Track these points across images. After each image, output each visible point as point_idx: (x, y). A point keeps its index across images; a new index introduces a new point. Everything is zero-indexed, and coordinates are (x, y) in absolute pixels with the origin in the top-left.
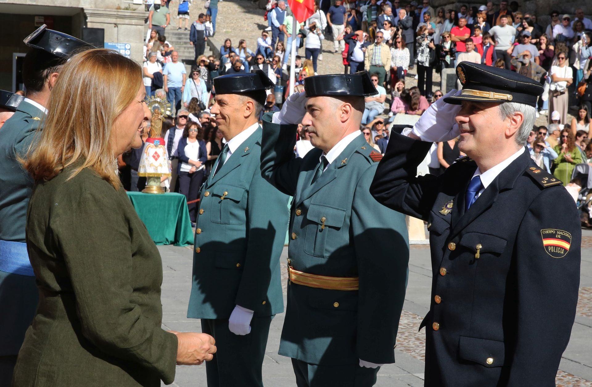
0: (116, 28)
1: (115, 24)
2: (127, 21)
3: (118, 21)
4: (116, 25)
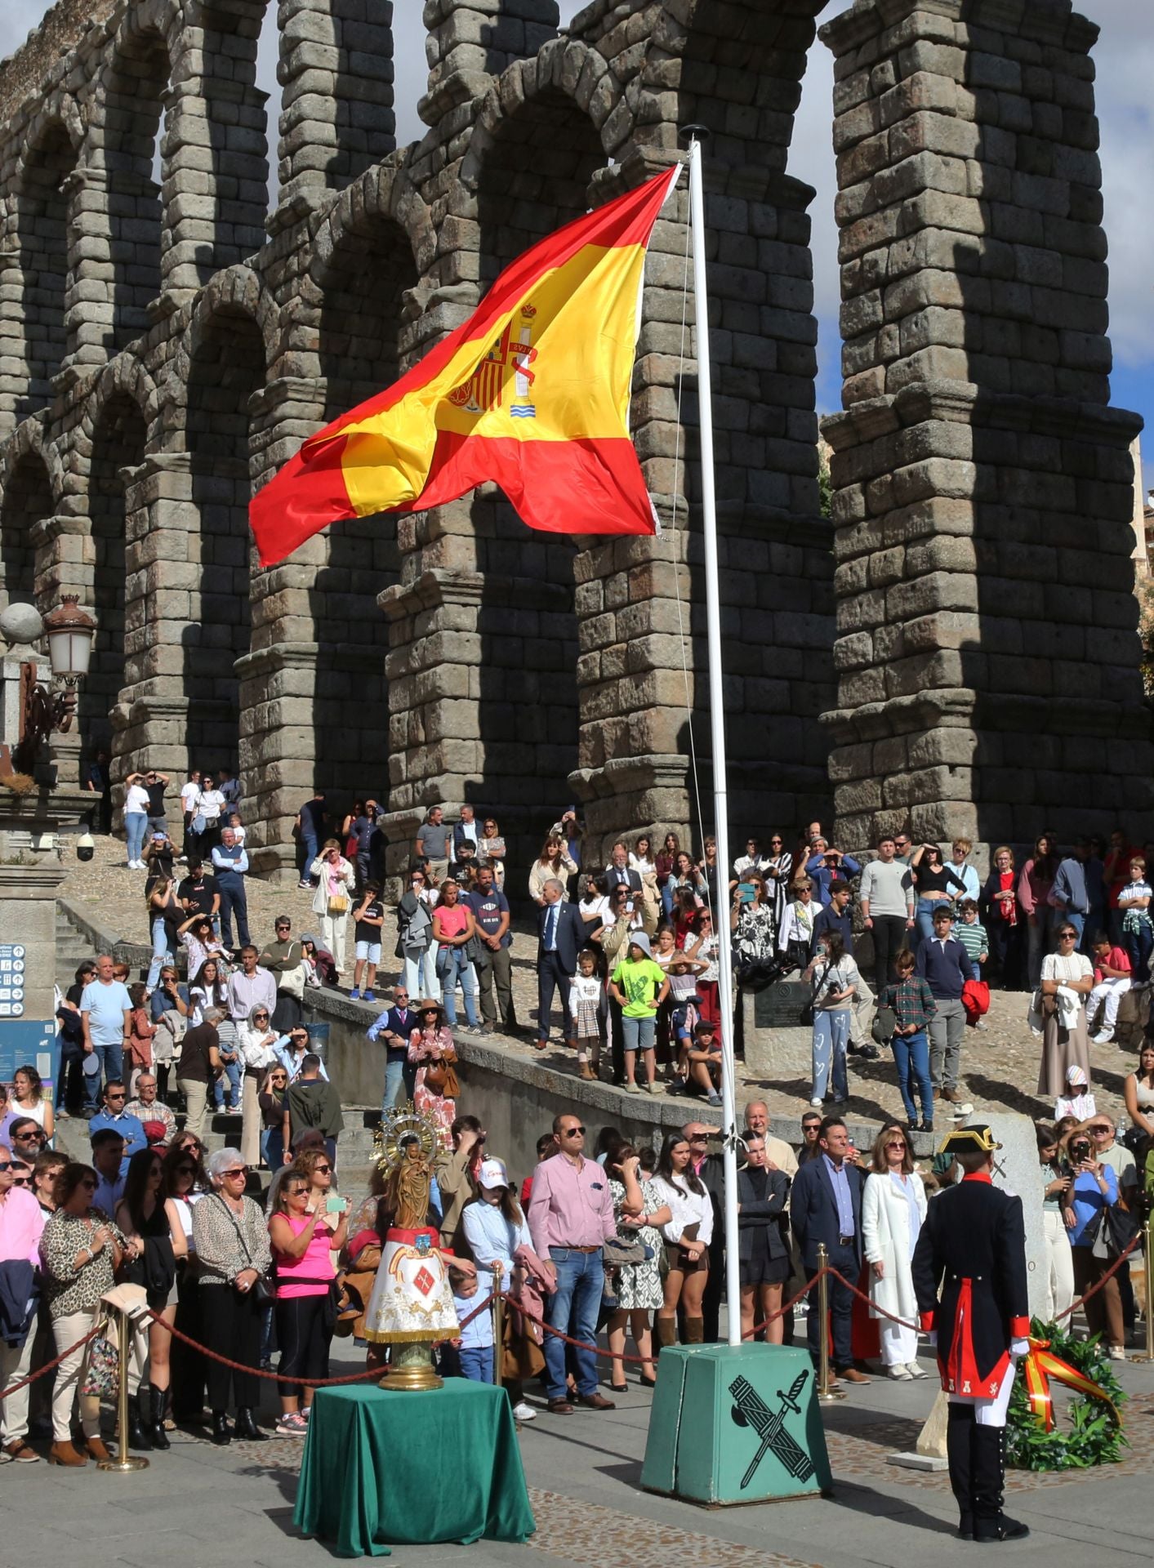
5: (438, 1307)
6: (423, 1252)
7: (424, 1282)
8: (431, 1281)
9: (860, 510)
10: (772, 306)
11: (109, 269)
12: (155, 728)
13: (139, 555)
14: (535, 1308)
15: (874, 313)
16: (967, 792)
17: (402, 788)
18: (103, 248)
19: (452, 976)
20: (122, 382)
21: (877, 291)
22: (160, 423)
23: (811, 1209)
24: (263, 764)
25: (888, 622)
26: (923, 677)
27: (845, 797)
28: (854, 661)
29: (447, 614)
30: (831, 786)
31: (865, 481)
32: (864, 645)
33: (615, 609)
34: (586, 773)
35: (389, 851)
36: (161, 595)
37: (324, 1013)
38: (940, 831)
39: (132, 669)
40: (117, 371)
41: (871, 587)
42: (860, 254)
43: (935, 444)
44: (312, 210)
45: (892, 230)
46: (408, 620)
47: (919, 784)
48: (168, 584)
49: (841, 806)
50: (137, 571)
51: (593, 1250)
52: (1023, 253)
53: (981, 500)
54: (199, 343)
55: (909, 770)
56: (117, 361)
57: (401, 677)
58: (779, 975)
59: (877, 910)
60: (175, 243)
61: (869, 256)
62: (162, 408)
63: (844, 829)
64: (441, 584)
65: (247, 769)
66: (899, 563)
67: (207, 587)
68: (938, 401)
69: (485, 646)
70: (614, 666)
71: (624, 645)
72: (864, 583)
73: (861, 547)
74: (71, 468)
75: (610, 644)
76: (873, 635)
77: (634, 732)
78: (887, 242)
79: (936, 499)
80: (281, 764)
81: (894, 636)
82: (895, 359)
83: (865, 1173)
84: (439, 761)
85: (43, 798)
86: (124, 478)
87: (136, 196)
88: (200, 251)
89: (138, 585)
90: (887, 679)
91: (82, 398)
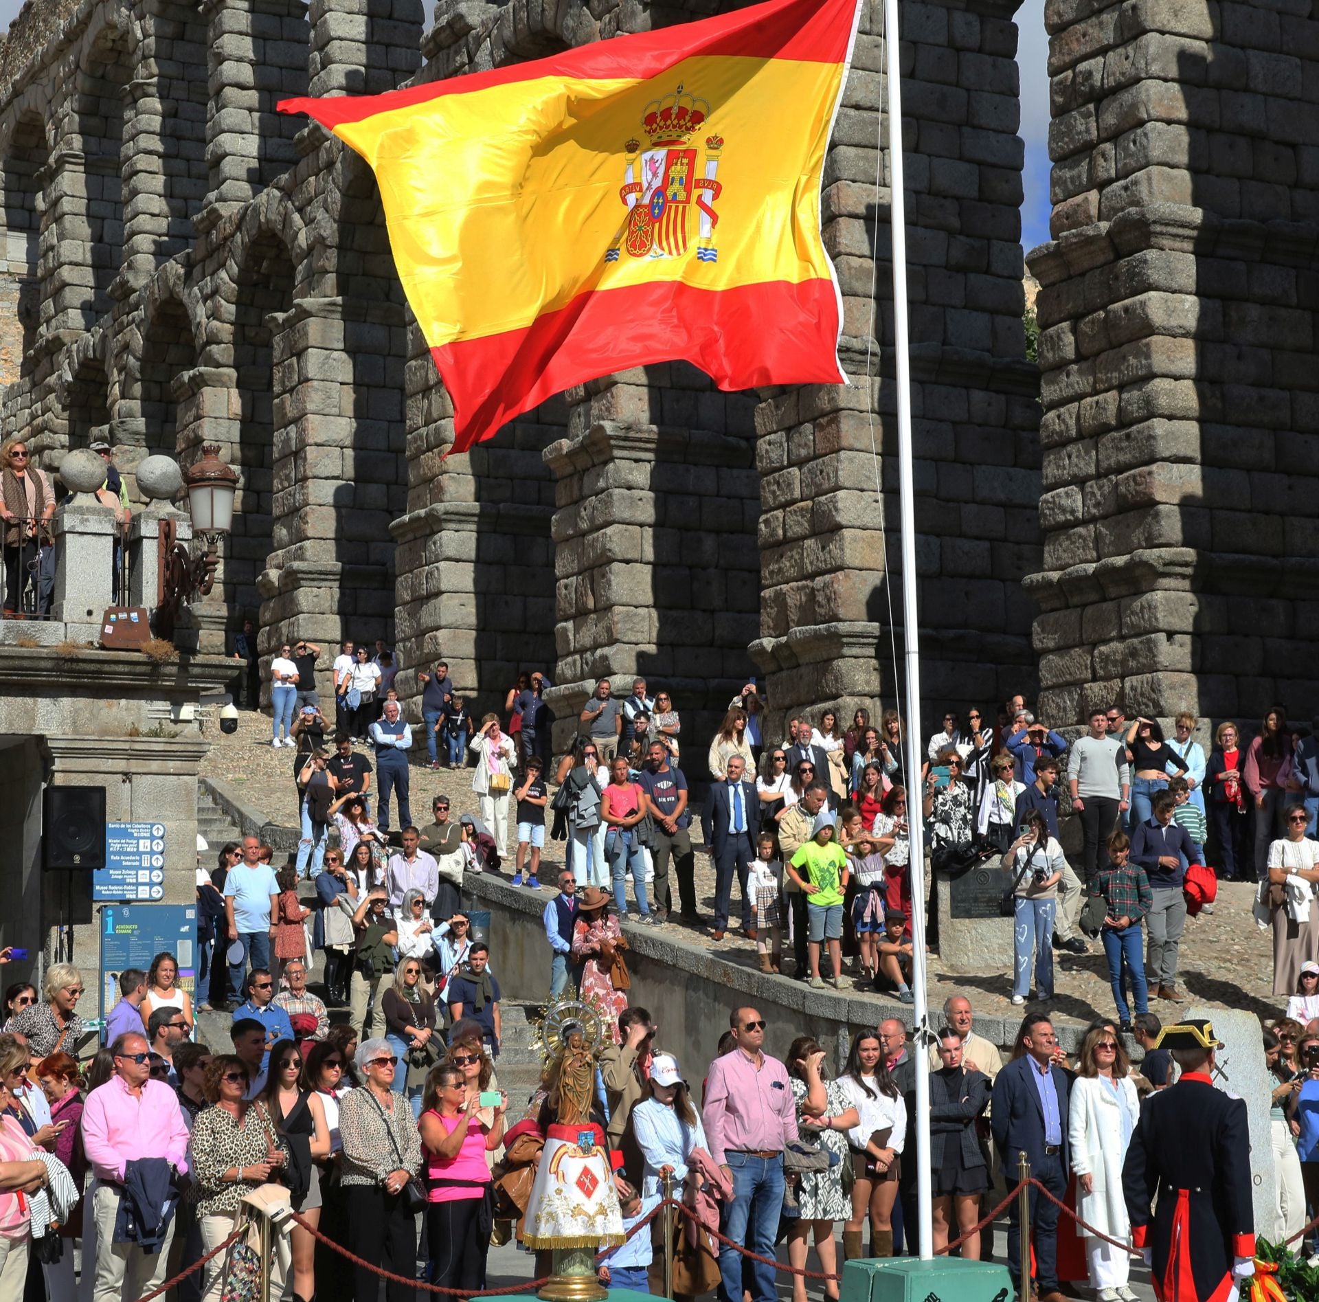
0: (128, 785)
1: (125, 774)
2: (155, 766)
3: (134, 766)
4: (127, 777)
5: (603, 1211)
6: (586, 1151)
7: (587, 1183)
8: (594, 1181)
9: (1070, 352)
10: (974, 127)
11: (253, 97)
12: (306, 596)
13: (288, 409)
14: (711, 1218)
15: (1088, 131)
16: (1187, 663)
17: (570, 659)
18: (246, 73)
19: (622, 861)
20: (268, 221)
21: (1091, 106)
22: (309, 265)
23: (1013, 1114)
24: (421, 634)
25: (1099, 476)
26: (1138, 536)
27: (1050, 668)
28: (1061, 518)
29: (617, 470)
30: (1034, 657)
31: (1075, 319)
32: (1073, 500)
33: (800, 463)
34: (768, 643)
35: (555, 728)
36: (311, 452)
37: (484, 900)
38: (1156, 704)
39: (281, 532)
40: (263, 209)
41: (1080, 437)
42: (1072, 65)
43: (1154, 276)
44: (471, 28)
45: (1109, 36)
46: (576, 478)
47: (1133, 653)
48: (319, 441)
49: (1047, 676)
50: (285, 427)
51: (773, 1155)
52: (1257, 61)
53: (1203, 338)
54: (351, 177)
55: (1122, 638)
56: (262, 197)
57: (568, 539)
58: (978, 860)
59: (1087, 790)
60: (324, 67)
61: (1082, 67)
62: (311, 249)
63: (1051, 702)
64: (611, 437)
65: (404, 640)
66: (1112, 409)
67: (360, 444)
68: (1158, 228)
69: (659, 505)
70: (799, 526)
71: (809, 503)
72: (1073, 433)
73: (1070, 392)
74: (214, 315)
75: (794, 502)
76: (1082, 490)
77: (820, 598)
78: (1103, 51)
79: (1154, 338)
80: (441, 634)
81: (1106, 490)
82: (1110, 182)
83: (1072, 1076)
84: (609, 630)
85: (184, 666)
86: (271, 325)
87: (281, 16)
88: (350, 75)
89: (287, 440)
90: (1098, 538)
91: (225, 239)
